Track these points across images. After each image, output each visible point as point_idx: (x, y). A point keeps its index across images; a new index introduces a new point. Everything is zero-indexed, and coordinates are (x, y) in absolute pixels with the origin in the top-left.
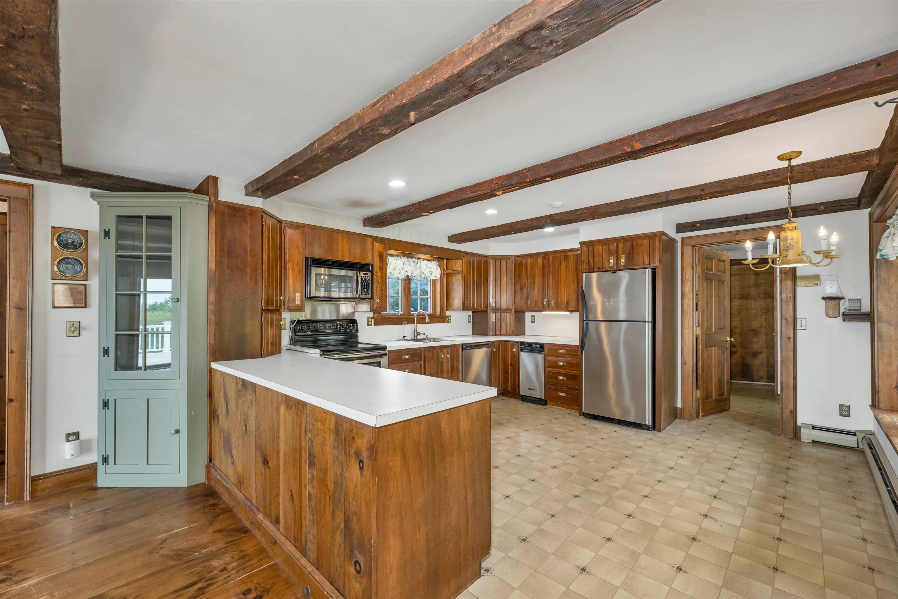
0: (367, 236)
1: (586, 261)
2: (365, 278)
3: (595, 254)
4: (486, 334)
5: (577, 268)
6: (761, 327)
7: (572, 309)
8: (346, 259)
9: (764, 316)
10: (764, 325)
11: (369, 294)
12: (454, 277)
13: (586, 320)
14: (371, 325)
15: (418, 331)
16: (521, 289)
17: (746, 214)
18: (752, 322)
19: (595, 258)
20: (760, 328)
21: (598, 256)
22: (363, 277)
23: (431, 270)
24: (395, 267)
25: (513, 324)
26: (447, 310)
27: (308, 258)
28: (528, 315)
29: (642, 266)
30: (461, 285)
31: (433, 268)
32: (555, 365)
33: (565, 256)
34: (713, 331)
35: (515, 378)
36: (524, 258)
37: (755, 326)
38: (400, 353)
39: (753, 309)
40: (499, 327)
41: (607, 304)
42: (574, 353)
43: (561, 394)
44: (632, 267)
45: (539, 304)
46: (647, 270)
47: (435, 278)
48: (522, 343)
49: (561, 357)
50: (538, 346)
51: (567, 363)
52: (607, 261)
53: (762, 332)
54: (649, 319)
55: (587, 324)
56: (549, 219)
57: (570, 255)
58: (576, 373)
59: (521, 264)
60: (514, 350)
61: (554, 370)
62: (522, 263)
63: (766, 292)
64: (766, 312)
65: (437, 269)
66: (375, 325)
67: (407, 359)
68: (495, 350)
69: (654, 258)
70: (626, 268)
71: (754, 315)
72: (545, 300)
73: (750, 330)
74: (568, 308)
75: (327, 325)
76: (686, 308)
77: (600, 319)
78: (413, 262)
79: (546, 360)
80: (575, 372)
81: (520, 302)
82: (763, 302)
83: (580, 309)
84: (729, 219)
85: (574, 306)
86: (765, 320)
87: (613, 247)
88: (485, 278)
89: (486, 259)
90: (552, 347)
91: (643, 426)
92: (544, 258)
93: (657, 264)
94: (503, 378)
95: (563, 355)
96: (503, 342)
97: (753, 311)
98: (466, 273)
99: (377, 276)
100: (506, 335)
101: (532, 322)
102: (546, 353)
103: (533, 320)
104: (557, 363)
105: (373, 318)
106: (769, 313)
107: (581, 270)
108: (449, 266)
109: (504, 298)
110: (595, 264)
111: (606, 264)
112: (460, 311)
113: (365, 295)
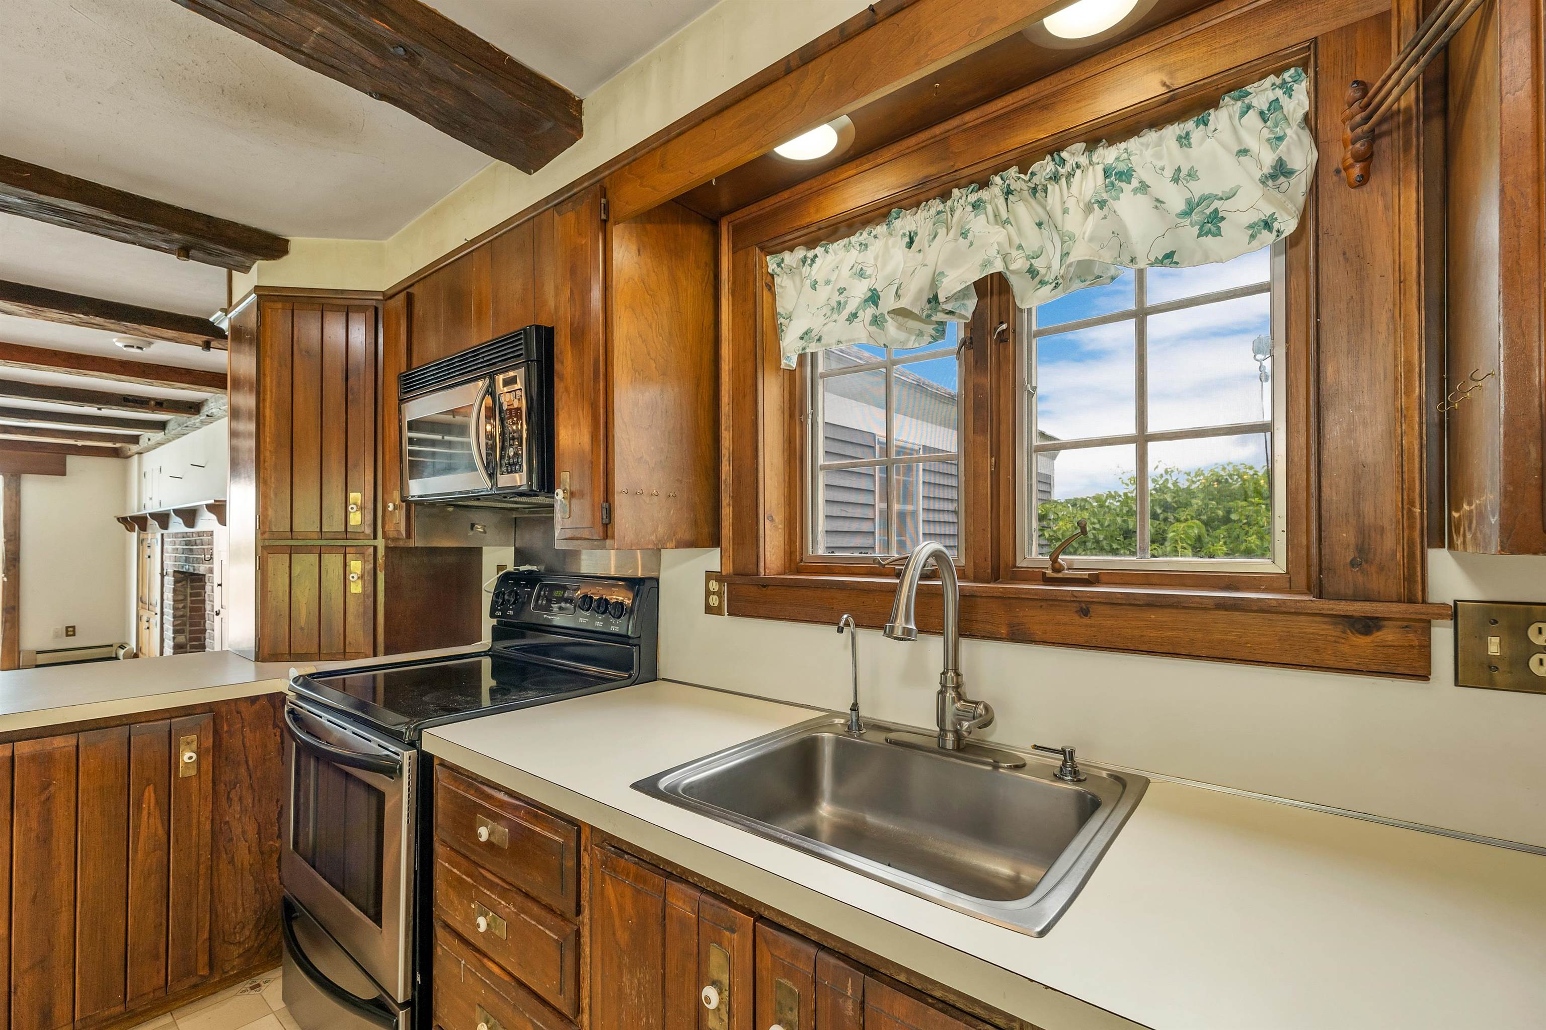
0: (539, 209)
11: (521, 470)
14: (719, 611)
105: (723, 578)
113: (511, 472)
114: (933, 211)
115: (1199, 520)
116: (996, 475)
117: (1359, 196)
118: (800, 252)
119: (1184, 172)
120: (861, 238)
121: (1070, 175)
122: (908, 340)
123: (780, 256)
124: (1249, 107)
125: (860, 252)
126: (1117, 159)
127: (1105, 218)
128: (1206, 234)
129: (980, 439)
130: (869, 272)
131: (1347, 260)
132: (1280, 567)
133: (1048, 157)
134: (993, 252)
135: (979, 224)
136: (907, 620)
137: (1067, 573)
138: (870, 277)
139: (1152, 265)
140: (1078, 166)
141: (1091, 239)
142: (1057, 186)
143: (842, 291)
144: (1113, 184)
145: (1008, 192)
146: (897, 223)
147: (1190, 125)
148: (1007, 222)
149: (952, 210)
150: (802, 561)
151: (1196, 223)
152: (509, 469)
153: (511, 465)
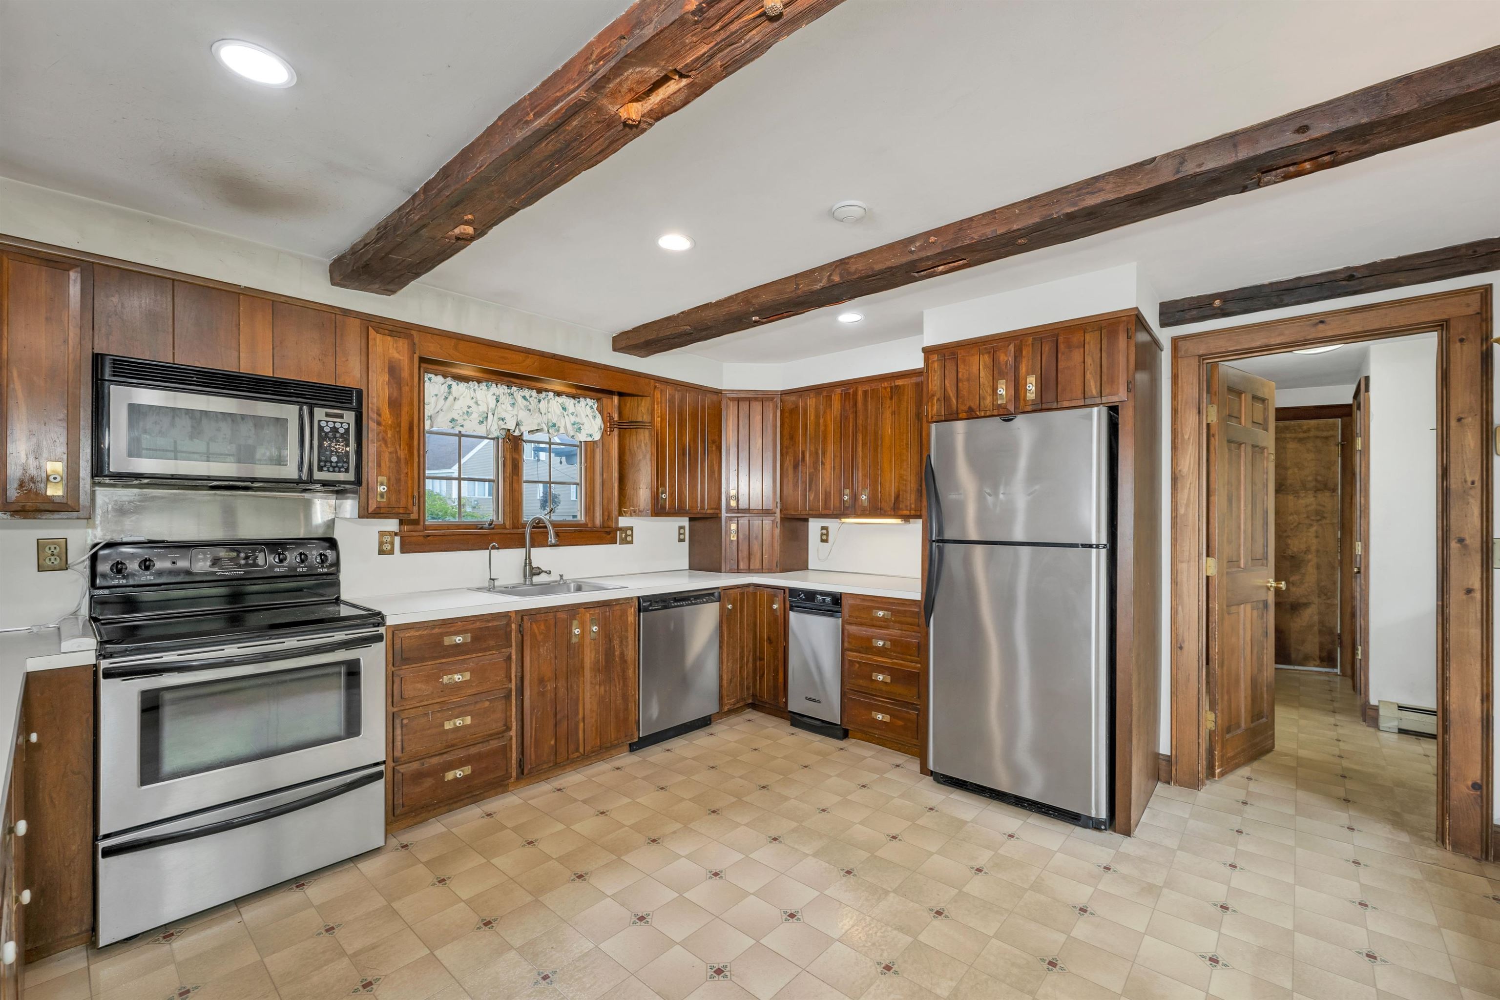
0: (346, 312)
1: (938, 395)
2: (331, 425)
3: (960, 375)
4: (716, 569)
5: (919, 416)
6: (1308, 551)
7: (907, 512)
8: (266, 371)
9: (1314, 529)
10: (1313, 548)
11: (347, 471)
12: (634, 437)
13: (938, 541)
14: (391, 552)
15: (534, 565)
16: (796, 467)
17: (1348, 269)
18: (1289, 541)
19: (960, 384)
20: (1305, 553)
21: (968, 380)
22: (323, 424)
23: (578, 420)
24: (469, 407)
25: (777, 546)
26: (620, 514)
27: (103, 356)
28: (814, 526)
29: (1081, 403)
30: (648, 456)
31: (583, 416)
32: (865, 646)
33: (891, 388)
34: (1242, 566)
35: (776, 671)
36: (800, 396)
37: (1295, 549)
38: (436, 631)
39: (1292, 514)
40: (746, 553)
41: (990, 499)
42: (909, 620)
43: (880, 717)
44: (1055, 405)
45: (833, 502)
46: (1095, 409)
47: (590, 439)
48: (793, 592)
49: (880, 627)
50: (828, 599)
51: (894, 642)
52: (990, 391)
53: (1309, 561)
54: (1098, 537)
55: (941, 552)
56: (838, 271)
57: (904, 385)
58: (915, 667)
59: (794, 411)
60: (775, 606)
61: (862, 658)
62: (797, 407)
63: (1319, 478)
64: (1318, 521)
65: (595, 417)
66: (403, 551)
67: (457, 645)
68: (730, 607)
69: (1112, 381)
70: (1039, 407)
71: (1292, 527)
72: (847, 491)
73: (1284, 556)
74: (899, 509)
76: (1182, 511)
77: (974, 537)
78: (524, 397)
79: (846, 632)
80: (913, 664)
81: (797, 496)
82: (1313, 499)
83: (924, 512)
84: (1302, 284)
85: (913, 506)
86: (1317, 537)
87: (1006, 357)
88: (714, 442)
89: (715, 398)
90: (858, 602)
91: (1083, 818)
92: (845, 396)
93: (1120, 395)
94: (751, 671)
95: (883, 624)
96: (751, 589)
97: (1291, 518)
98: (663, 428)
99: (379, 424)
100: (761, 571)
101: (823, 541)
102: (847, 617)
103: (824, 537)
104: (871, 642)
105: (396, 534)
106: (1324, 522)
107: (927, 416)
108: (626, 411)
109: (756, 485)
110: (960, 400)
111: (989, 400)
112: (647, 516)
113: (334, 471)
114: (506, 391)
118: (441, 379)
120: (474, 387)
123: (432, 376)
125: (473, 392)
138: (480, 405)
146: (491, 388)
152: (331, 469)
153: (334, 467)
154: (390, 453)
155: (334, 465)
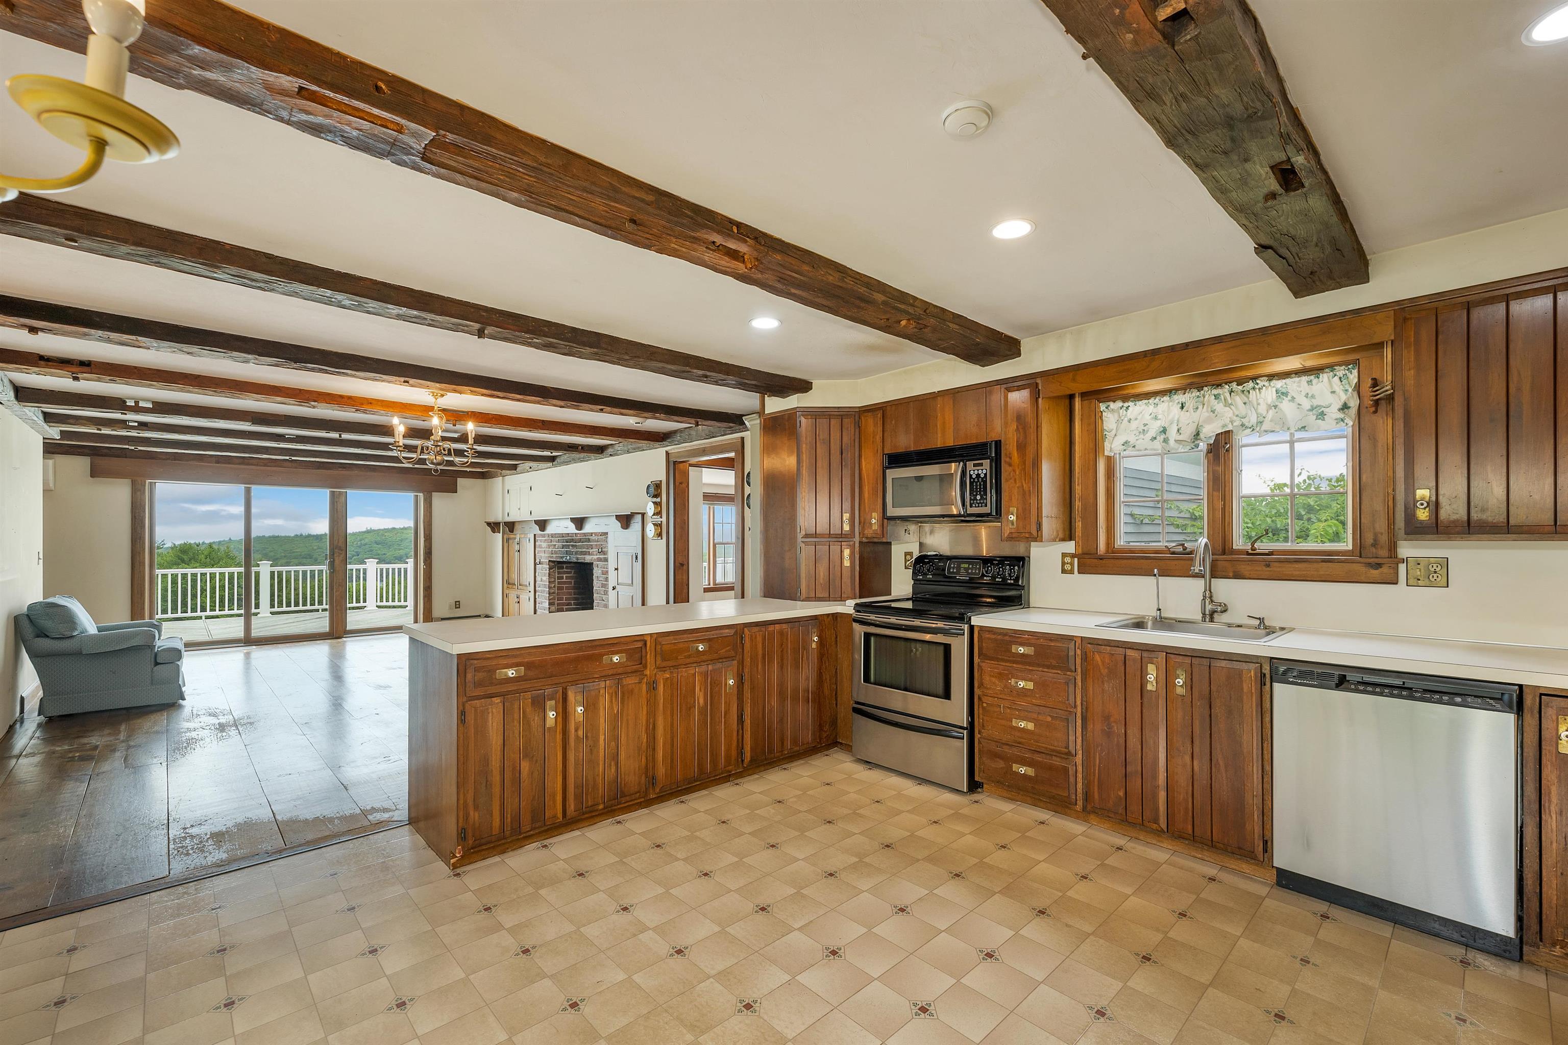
0: (991, 384)
2: (976, 472)
11: (986, 506)
14: (1071, 572)
15: (1216, 601)
22: (972, 472)
27: (886, 455)
38: (1007, 638)
66: (1080, 571)
67: (1023, 655)
75: (963, 566)
99: (1010, 465)
105: (1074, 556)
113: (978, 507)
114: (1194, 394)
115: (1337, 520)
116: (1224, 509)
117: (1374, 417)
118: (1119, 404)
119: (1310, 395)
120: (1155, 401)
121: (1259, 389)
122: (1179, 448)
123: (1108, 403)
124: (1335, 375)
125: (1154, 407)
126: (1281, 387)
127: (1277, 413)
128: (1319, 419)
129: (1215, 493)
130: (1159, 417)
131: (1370, 439)
132: (1350, 547)
133: (1251, 381)
134: (1228, 421)
135: (1219, 406)
136: (1200, 566)
137: (1258, 551)
138: (1160, 419)
139: (1296, 431)
140: (1264, 386)
141: (1271, 421)
142: (1254, 392)
143: (1145, 425)
144: (1279, 396)
145: (1231, 392)
146: (1176, 397)
147: (1312, 377)
148: (1231, 404)
149: (1204, 397)
150: (1114, 547)
151: (1315, 414)
152: (980, 505)
153: (978, 504)
154: (1018, 487)
155: (978, 502)
